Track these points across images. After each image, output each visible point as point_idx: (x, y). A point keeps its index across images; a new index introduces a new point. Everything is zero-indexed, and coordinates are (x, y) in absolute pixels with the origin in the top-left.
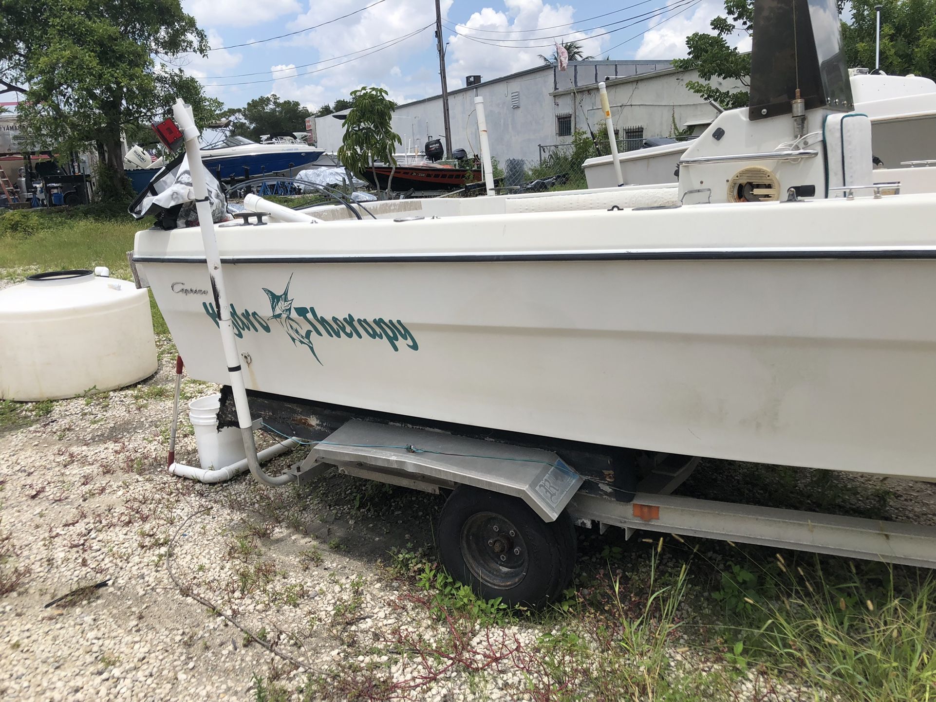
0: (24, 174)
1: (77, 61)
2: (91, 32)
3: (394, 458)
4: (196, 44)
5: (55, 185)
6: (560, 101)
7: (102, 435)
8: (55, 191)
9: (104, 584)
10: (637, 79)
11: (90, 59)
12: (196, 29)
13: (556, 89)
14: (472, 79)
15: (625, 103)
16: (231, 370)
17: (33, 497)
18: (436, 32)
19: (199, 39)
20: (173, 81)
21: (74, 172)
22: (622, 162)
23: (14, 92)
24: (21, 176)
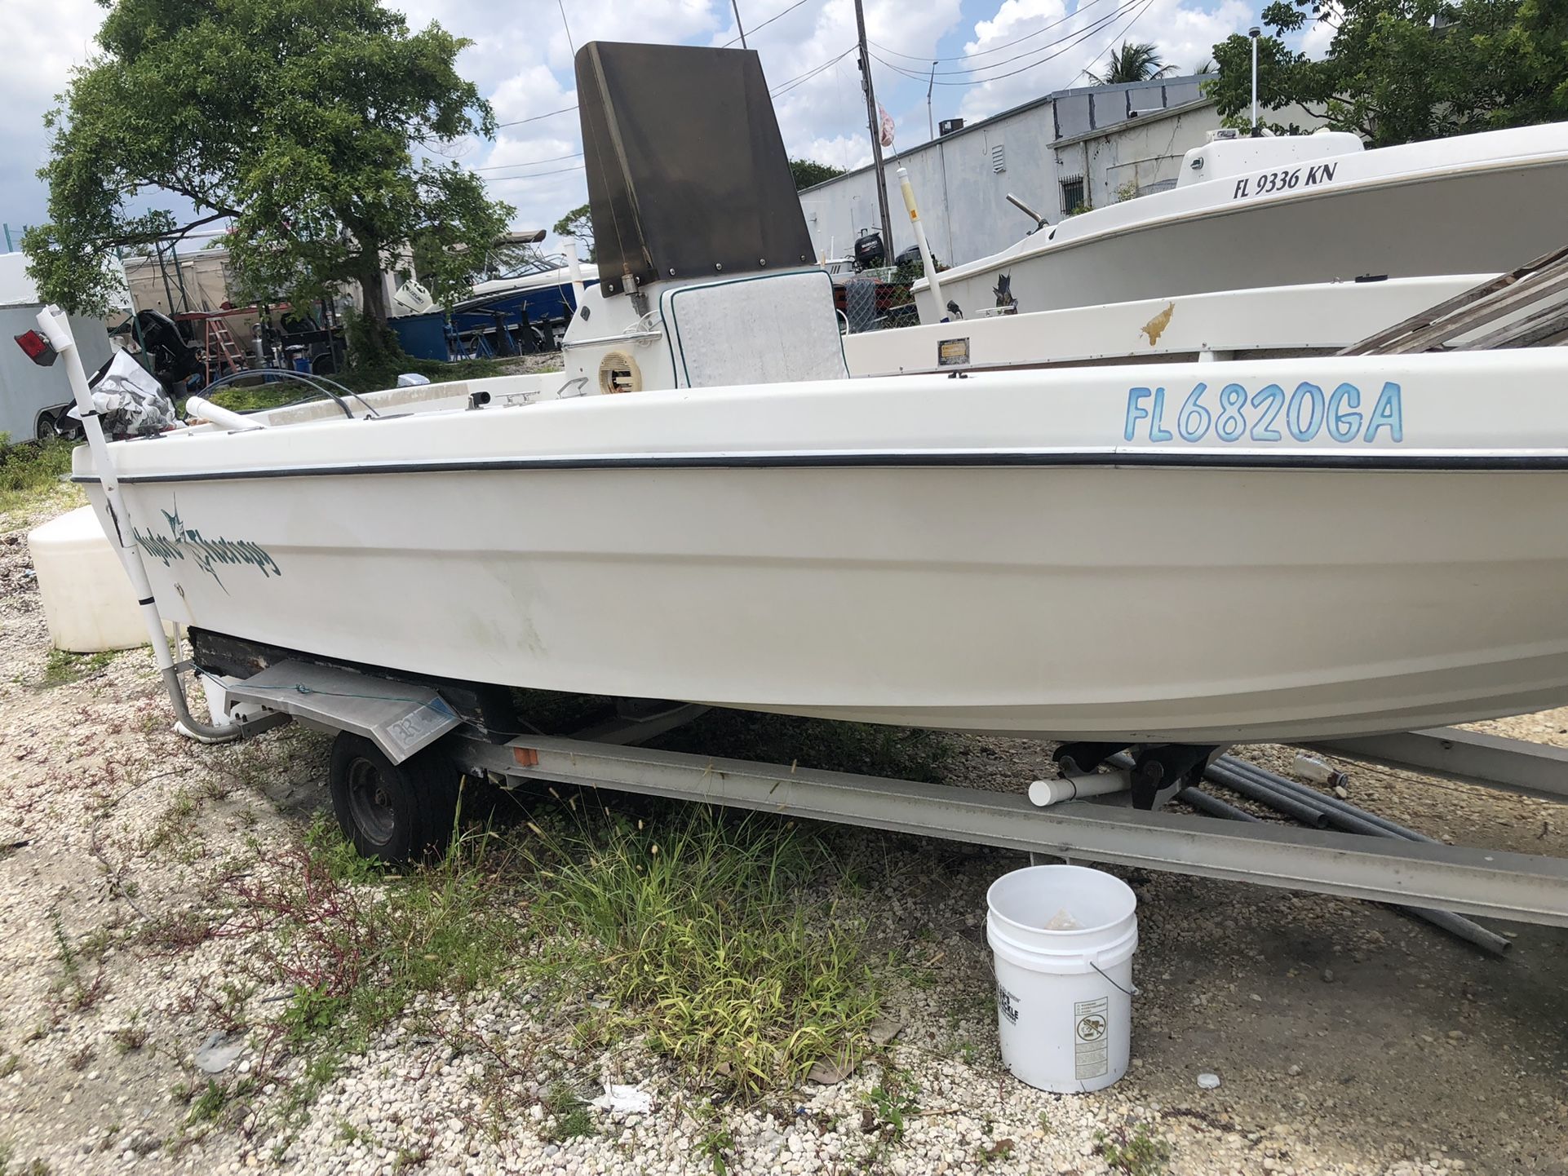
0: (259, 334)
1: (301, 170)
2: (323, 123)
3: (281, 699)
4: (477, 122)
5: (297, 347)
6: (1065, 156)
7: (143, 691)
8: (299, 356)
9: (25, 844)
10: (1177, 112)
11: (318, 163)
12: (478, 99)
13: (1058, 136)
14: (948, 126)
15: (1162, 153)
16: (143, 602)
17: (21, 758)
18: (859, 61)
19: (483, 114)
20: (444, 182)
21: (327, 326)
22: (942, 285)
23: (227, 218)
24: (255, 337)
